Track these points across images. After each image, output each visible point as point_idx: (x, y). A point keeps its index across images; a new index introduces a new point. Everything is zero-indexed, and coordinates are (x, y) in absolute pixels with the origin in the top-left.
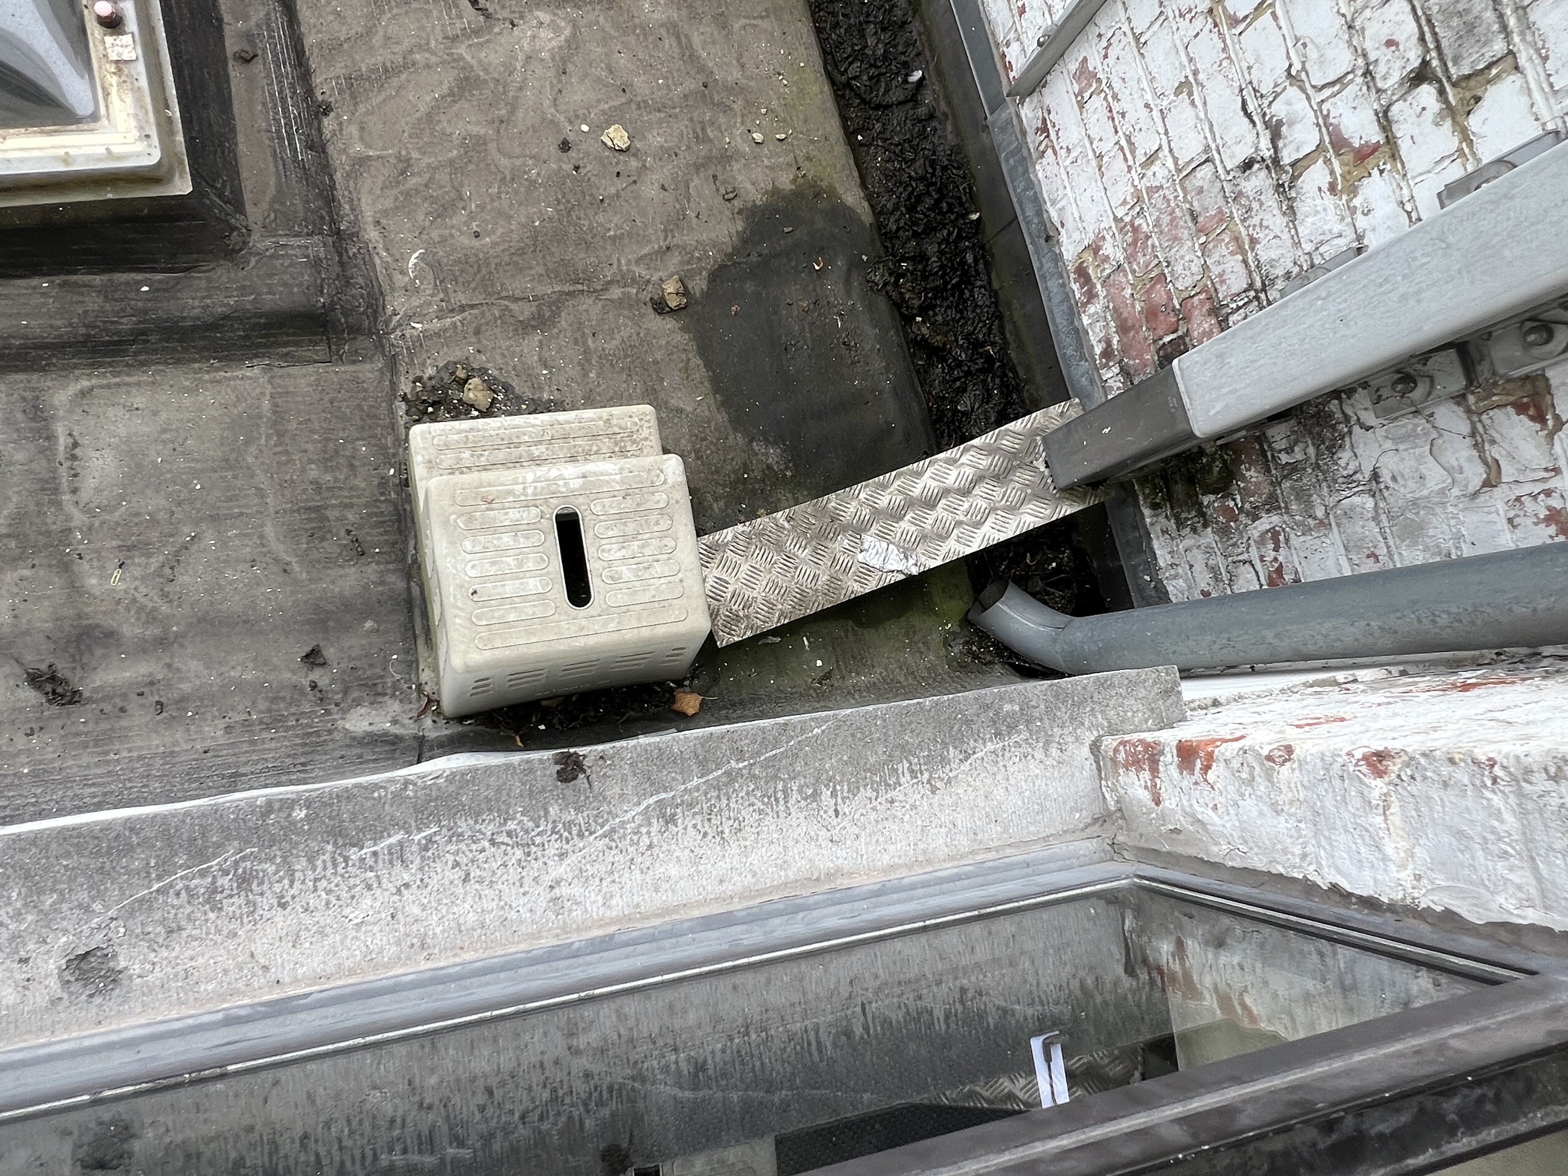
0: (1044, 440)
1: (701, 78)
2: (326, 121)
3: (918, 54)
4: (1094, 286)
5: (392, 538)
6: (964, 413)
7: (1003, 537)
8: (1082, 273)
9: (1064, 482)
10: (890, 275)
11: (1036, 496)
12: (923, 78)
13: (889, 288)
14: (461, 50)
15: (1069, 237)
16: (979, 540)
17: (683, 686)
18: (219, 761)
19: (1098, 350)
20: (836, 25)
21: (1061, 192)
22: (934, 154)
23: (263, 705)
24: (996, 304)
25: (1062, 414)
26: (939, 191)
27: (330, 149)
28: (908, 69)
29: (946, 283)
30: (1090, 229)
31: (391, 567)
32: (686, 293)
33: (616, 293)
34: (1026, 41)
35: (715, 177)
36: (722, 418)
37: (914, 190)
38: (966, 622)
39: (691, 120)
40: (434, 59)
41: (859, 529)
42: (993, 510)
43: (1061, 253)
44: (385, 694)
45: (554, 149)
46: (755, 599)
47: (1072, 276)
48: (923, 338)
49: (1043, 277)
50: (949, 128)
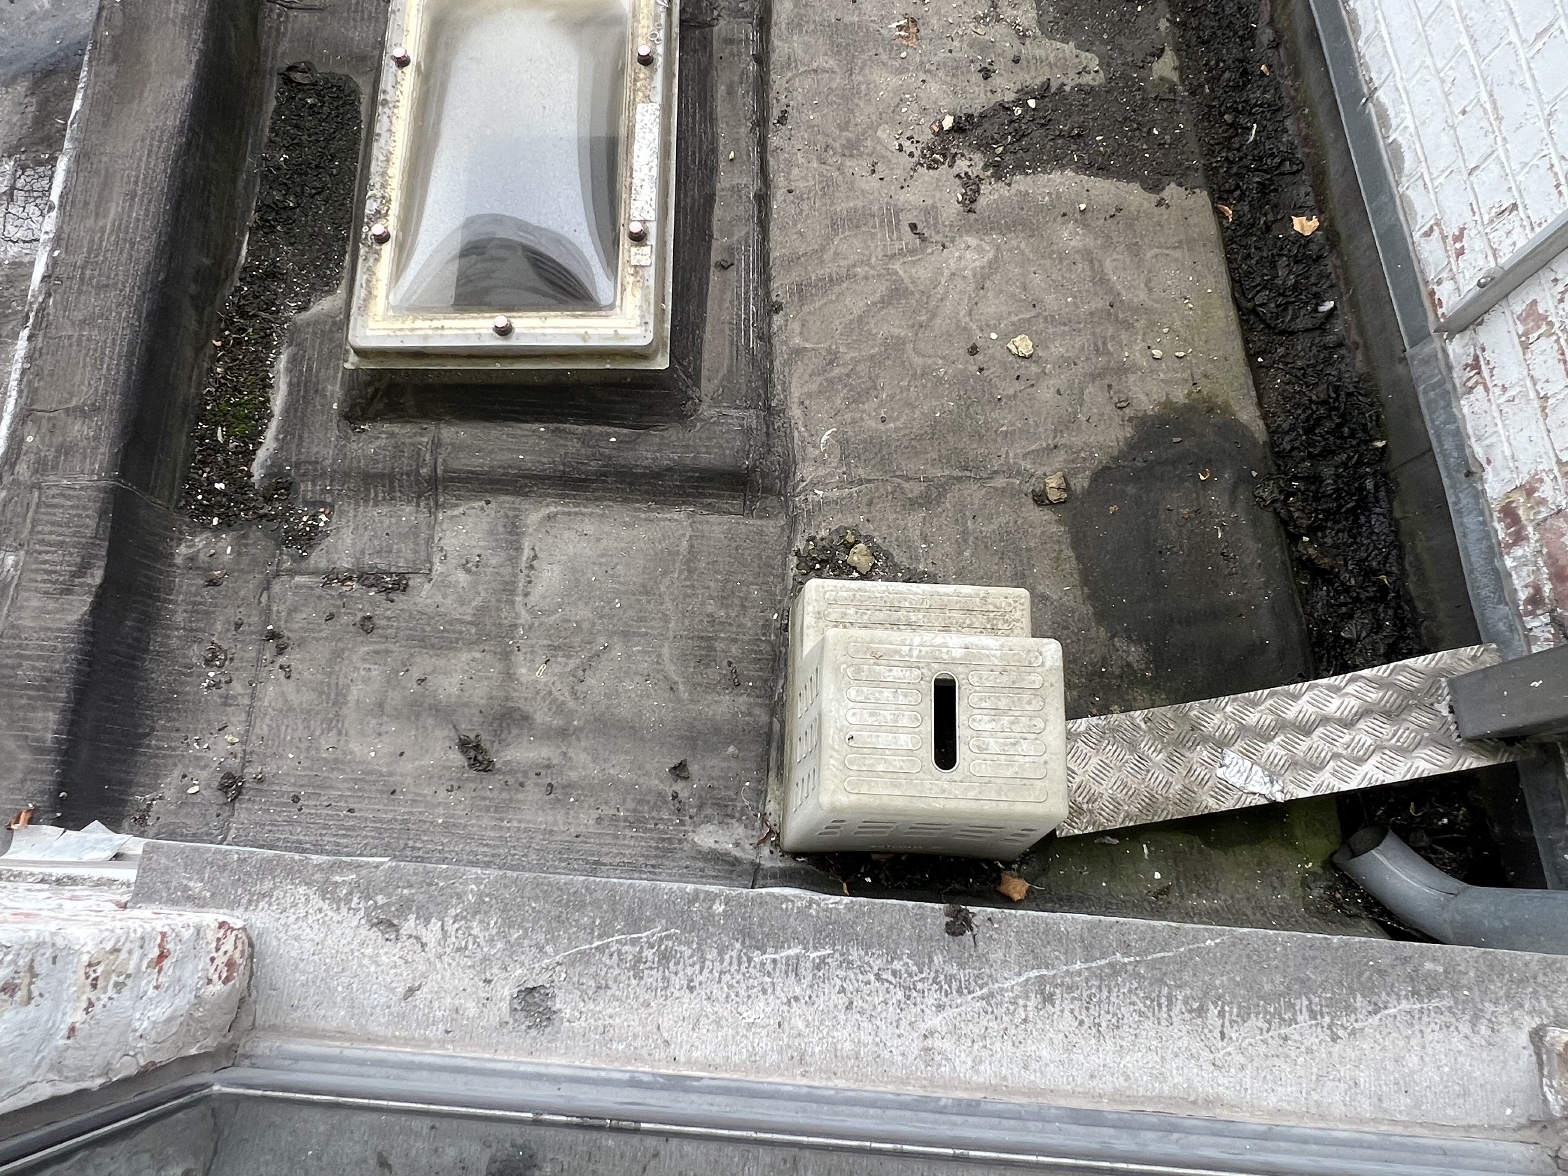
0: (1451, 683)
1: (1109, 298)
2: (775, 317)
3: (1331, 286)
4: (1523, 528)
5: (766, 675)
6: (1348, 641)
7: (1389, 779)
8: (1509, 513)
9: (1471, 730)
10: (1280, 492)
11: (1435, 742)
12: (1335, 308)
13: (1277, 505)
14: (897, 266)
15: (1496, 475)
16: (1360, 778)
17: (1011, 869)
18: (587, 847)
19: (1523, 595)
20: (1249, 256)
21: (1490, 430)
22: (1340, 379)
23: (630, 805)
24: (1396, 533)
25: (1474, 658)
26: (1342, 416)
27: (775, 340)
28: (1319, 299)
29: (1340, 507)
30: (1524, 469)
31: (759, 701)
32: (1067, 489)
33: (1000, 482)
34: (1461, 281)
35: (1110, 386)
36: (1087, 610)
37: (1313, 413)
38: (1330, 864)
39: (1093, 334)
40: (872, 272)
41: (1222, 744)
42: (1379, 748)
43: (1484, 491)
44: (732, 817)
45: (963, 352)
46: (1101, 795)
47: (1496, 515)
48: (1310, 559)
49: (1459, 512)
50: (1359, 356)
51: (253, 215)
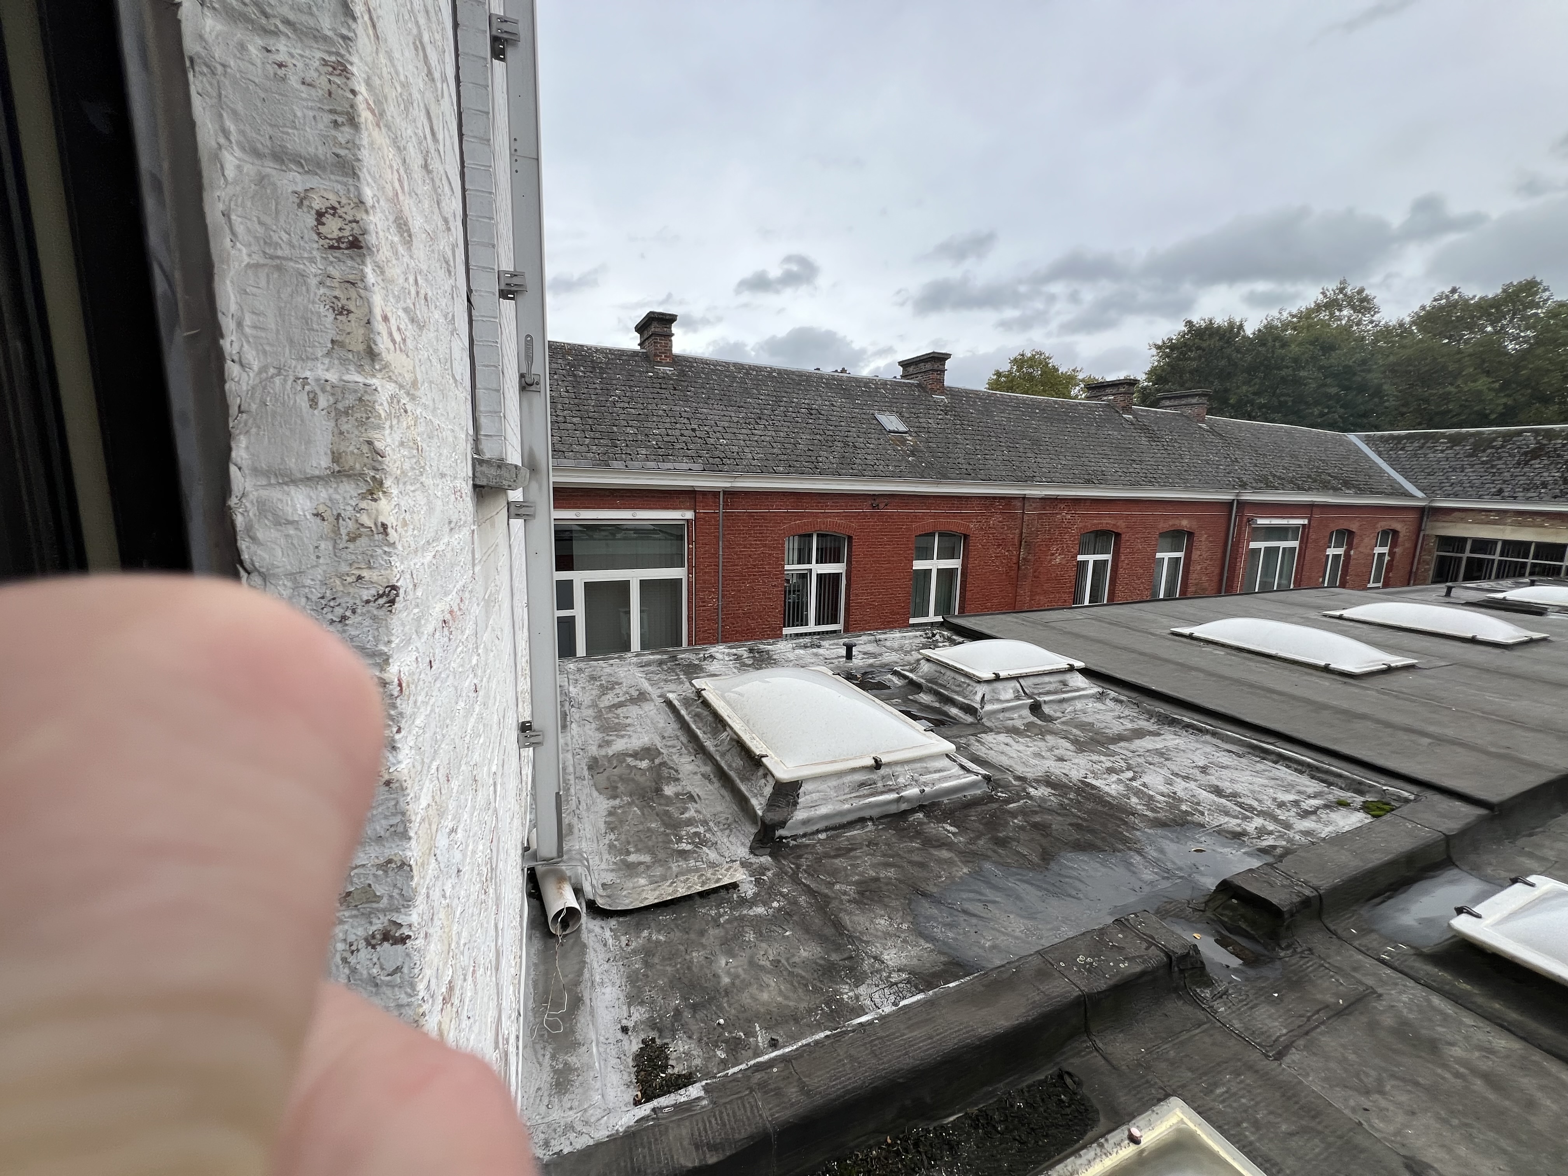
51: (974, 1110)
